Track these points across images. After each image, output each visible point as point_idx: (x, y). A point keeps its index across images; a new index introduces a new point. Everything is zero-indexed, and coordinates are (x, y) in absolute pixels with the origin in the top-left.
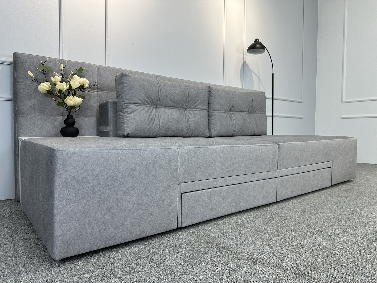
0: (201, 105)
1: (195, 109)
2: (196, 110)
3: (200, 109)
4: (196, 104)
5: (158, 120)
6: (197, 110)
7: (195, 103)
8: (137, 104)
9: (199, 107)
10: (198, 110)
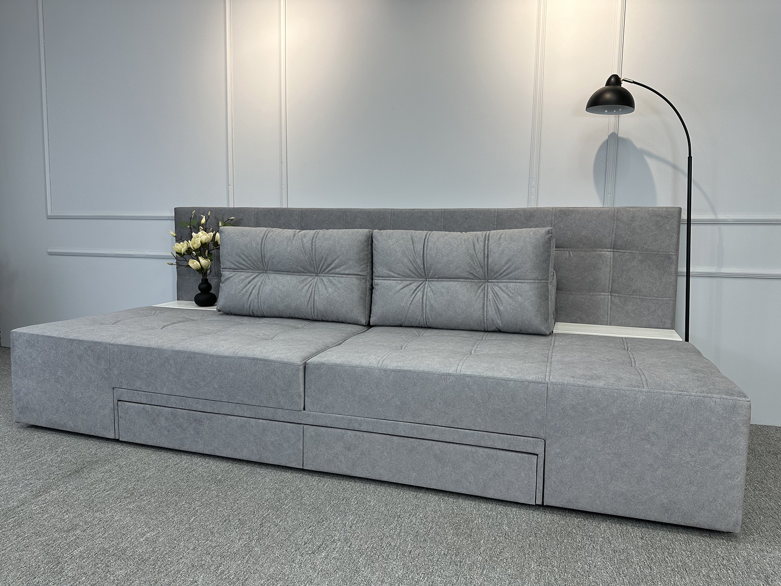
0: (342, 267)
1: (332, 274)
2: (333, 277)
3: (340, 274)
4: (332, 266)
5: (257, 292)
6: (334, 275)
7: (330, 265)
8: (231, 270)
9: (338, 270)
10: (337, 275)
